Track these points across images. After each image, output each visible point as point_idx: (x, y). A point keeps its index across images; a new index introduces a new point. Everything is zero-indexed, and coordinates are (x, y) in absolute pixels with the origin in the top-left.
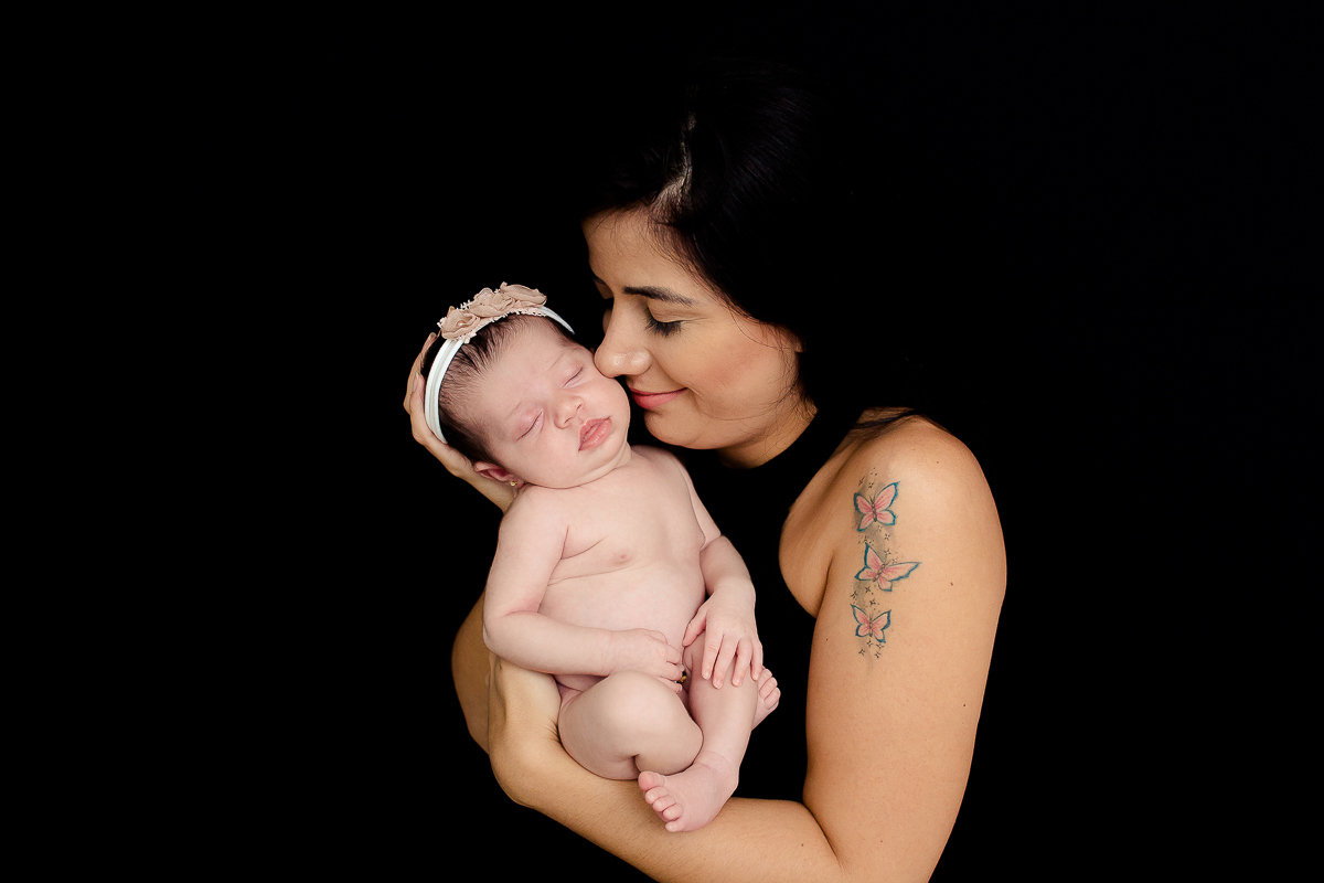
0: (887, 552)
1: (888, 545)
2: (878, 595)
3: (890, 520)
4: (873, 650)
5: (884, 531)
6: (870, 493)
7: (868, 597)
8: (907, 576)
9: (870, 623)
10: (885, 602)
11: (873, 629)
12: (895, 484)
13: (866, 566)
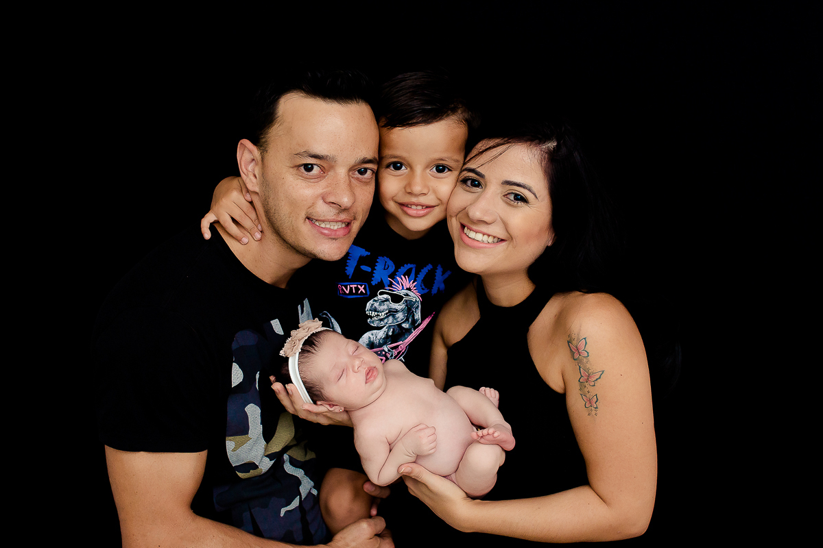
0: (589, 369)
1: (588, 366)
2: (591, 389)
3: (586, 355)
4: (594, 412)
5: (585, 360)
6: (574, 342)
7: (586, 390)
8: (600, 378)
9: (590, 401)
10: (593, 391)
11: (591, 403)
12: (585, 339)
13: (582, 377)
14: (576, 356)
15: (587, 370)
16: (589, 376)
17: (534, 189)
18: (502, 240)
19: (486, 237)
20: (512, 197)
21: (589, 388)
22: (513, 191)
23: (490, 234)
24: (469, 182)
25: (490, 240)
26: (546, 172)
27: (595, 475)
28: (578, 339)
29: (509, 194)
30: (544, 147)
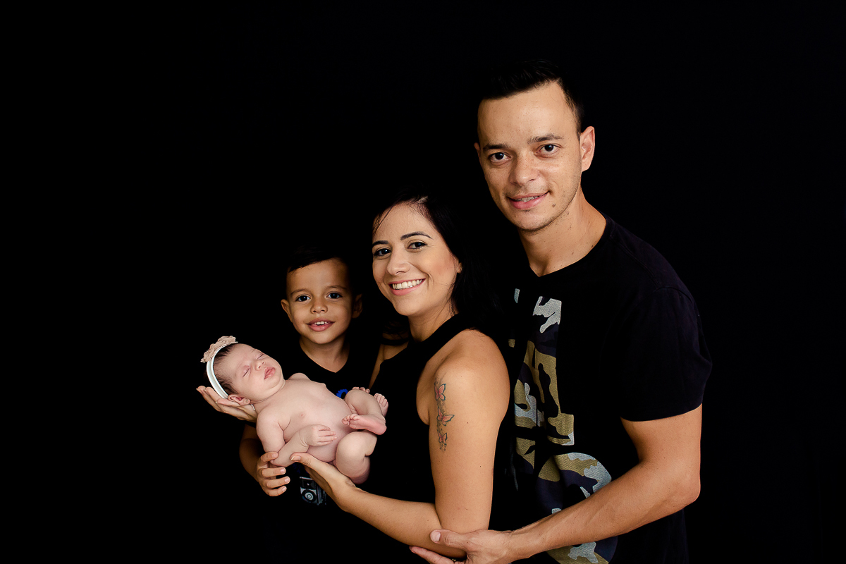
0: (444, 411)
1: (444, 408)
3: (444, 398)
4: (443, 448)
5: (442, 402)
6: (437, 385)
8: (450, 420)
9: (442, 437)
10: (445, 430)
11: (443, 440)
12: (445, 385)
13: (439, 416)
14: (437, 398)
15: (442, 411)
16: (443, 416)
17: (426, 233)
18: (423, 280)
19: (410, 283)
20: (414, 246)
21: (442, 427)
22: (412, 242)
23: (411, 279)
24: (380, 252)
25: (414, 283)
26: (427, 217)
27: (438, 500)
28: (440, 383)
29: (410, 245)
30: (419, 201)
